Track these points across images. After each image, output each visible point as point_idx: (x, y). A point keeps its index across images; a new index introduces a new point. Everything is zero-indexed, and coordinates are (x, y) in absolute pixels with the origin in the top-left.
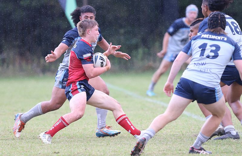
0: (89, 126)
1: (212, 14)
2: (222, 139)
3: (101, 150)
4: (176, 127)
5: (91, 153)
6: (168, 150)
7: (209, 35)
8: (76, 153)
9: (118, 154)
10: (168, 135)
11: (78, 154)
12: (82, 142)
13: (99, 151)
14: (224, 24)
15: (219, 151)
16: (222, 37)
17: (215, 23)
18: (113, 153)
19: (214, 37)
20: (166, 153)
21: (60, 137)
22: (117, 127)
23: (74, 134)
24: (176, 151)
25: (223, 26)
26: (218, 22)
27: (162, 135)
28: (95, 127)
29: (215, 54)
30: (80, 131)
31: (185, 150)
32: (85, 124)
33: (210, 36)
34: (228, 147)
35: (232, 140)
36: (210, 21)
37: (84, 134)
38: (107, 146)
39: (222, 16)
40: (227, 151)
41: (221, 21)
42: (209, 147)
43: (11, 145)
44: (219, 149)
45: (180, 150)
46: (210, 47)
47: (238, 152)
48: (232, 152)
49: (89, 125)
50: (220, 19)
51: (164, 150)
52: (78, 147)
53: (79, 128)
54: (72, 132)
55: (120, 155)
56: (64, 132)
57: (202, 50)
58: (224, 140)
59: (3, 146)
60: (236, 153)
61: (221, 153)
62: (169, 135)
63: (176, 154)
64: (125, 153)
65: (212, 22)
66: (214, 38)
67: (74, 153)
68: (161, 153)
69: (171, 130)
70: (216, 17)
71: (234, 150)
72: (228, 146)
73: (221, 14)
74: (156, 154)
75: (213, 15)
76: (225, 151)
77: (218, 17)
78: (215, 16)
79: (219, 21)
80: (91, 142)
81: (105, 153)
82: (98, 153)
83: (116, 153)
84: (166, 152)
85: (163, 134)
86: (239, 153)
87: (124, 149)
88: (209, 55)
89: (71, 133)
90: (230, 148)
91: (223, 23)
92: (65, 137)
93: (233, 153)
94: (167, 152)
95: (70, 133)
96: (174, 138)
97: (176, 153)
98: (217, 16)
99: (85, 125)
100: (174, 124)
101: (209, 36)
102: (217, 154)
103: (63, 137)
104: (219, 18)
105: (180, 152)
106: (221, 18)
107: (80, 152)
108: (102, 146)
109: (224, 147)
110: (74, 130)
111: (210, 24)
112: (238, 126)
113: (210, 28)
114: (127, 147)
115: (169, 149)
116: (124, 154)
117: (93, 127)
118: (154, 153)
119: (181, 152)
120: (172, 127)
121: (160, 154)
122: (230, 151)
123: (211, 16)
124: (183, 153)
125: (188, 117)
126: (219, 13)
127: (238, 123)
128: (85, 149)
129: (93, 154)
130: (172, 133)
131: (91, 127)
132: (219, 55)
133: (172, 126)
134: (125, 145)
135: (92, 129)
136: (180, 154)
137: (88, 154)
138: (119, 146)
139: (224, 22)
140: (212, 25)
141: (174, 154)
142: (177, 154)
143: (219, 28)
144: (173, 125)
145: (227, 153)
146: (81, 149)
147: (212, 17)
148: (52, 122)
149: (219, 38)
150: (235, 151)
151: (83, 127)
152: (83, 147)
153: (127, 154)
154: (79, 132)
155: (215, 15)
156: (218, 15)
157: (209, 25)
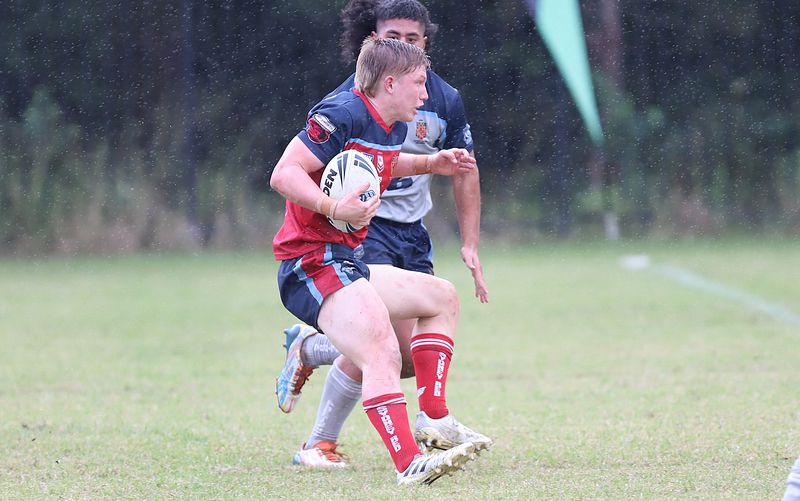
0: (621, 423)
12: (595, 482)
21: (516, 462)
22: (720, 428)
23: (567, 454)
28: (641, 428)
30: (589, 441)
32: (605, 418)
37: (603, 451)
38: (686, 495)
43: (344, 490)
49: (621, 419)
53: (584, 432)
54: (562, 446)
56: (534, 446)
59: (314, 495)
80: (627, 481)
89: (556, 448)
92: (537, 463)
95: (554, 450)
99: (608, 422)
103: (529, 464)
108: (668, 494)
110: (568, 438)
117: (635, 428)
131: (628, 428)
134: (750, 490)
135: (632, 436)
148: (490, 409)
151: (600, 428)
154: (584, 444)
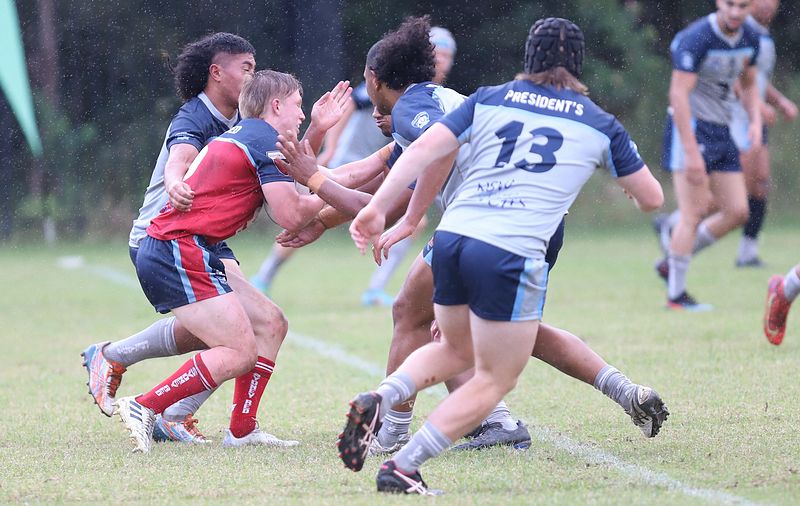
0: (58, 406)
1: (542, 23)
2: (480, 447)
3: (94, 483)
4: (333, 411)
5: (64, 494)
6: (308, 483)
7: (528, 93)
8: (16, 493)
9: (150, 497)
10: (307, 434)
11: (21, 496)
12: (35, 459)
13: (87, 486)
14: (575, 58)
15: (467, 486)
16: (569, 103)
17: (548, 53)
18: (133, 493)
19: (542, 101)
20: (301, 491)
23: (9, 434)
24: (332, 486)
25: (572, 62)
26: (557, 50)
27: (290, 434)
28: (75, 411)
29: (543, 159)
30: (29, 423)
31: (362, 481)
32: (44, 402)
33: (532, 96)
34: (496, 474)
35: (509, 451)
36: (532, 46)
37: (41, 432)
38: (115, 471)
39: (572, 33)
40: (494, 485)
41: (566, 49)
42: (436, 473)
44: (470, 478)
45: (346, 484)
46: (531, 136)
47: (527, 489)
48: (509, 490)
49: (59, 403)
50: (565, 41)
51: (294, 484)
52: (21, 474)
53: (25, 415)
55: (154, 498)
57: (504, 143)
58: (484, 450)
60: (523, 493)
61: (476, 493)
62: (310, 436)
63: (333, 495)
64: (172, 493)
65: (539, 48)
66: (545, 106)
67: (11, 494)
68: (286, 493)
69: (318, 420)
70: (552, 36)
71: (515, 483)
72: (496, 469)
73: (570, 27)
74: (269, 494)
75: (544, 28)
76: (487, 486)
77: (558, 36)
78: (550, 31)
79: (562, 49)
81: (108, 492)
82: (86, 491)
83: (141, 494)
84: (301, 488)
85: (293, 433)
86: (530, 491)
87: (168, 479)
88: (524, 160)
90: (503, 477)
91: (573, 54)
93: (512, 493)
94: (305, 489)
96: (327, 446)
97: (331, 492)
98: (556, 32)
99: (46, 406)
100: (328, 400)
101: (528, 98)
102: (462, 495)
104: (562, 38)
105: (344, 489)
106: (568, 37)
107: (28, 492)
108: (99, 470)
109: (486, 474)
110: (10, 421)
111: (534, 56)
112: (528, 405)
113: (531, 67)
114: (177, 475)
115: (311, 478)
116: (169, 496)
117: (70, 411)
118: (262, 492)
119: (348, 488)
120: (320, 409)
121: (282, 494)
122: (503, 485)
123: (536, 32)
124: (356, 492)
125: (369, 377)
126: (561, 23)
127: (528, 397)
128: (43, 479)
129: (69, 495)
130: (319, 430)
131: (63, 411)
132: (558, 161)
133: (320, 406)
134: (172, 466)
135: (67, 418)
136: (345, 494)
137: (54, 496)
138: (153, 470)
139: (576, 53)
140: (538, 60)
141: (327, 497)
142: (336, 496)
143: (561, 70)
144: (323, 404)
145: (492, 493)
146: (32, 481)
147: (538, 36)
149: (560, 105)
150: (517, 487)
151: (39, 411)
152: (38, 475)
153: (177, 495)
154: (24, 426)
155: (549, 27)
156: (558, 29)
157: (530, 59)
